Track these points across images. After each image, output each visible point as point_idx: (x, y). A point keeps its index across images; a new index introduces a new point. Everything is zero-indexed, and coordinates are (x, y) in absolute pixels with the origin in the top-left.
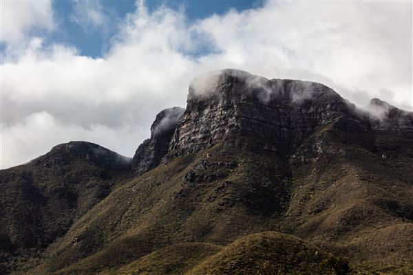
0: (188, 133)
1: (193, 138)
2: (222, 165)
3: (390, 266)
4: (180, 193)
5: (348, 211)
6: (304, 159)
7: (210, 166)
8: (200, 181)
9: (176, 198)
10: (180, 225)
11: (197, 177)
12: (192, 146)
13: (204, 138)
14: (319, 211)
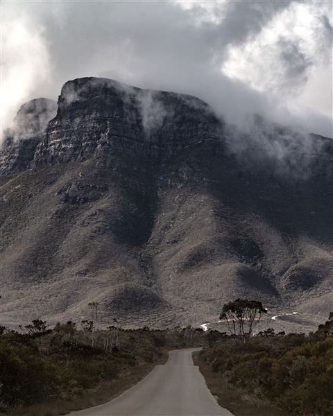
0: (58, 140)
1: (63, 146)
2: (94, 187)
3: (213, 297)
4: (56, 214)
5: (195, 248)
6: (171, 182)
7: (83, 188)
8: (74, 202)
9: (52, 218)
10: (58, 246)
11: (70, 198)
12: (63, 155)
13: (75, 149)
14: (175, 242)
